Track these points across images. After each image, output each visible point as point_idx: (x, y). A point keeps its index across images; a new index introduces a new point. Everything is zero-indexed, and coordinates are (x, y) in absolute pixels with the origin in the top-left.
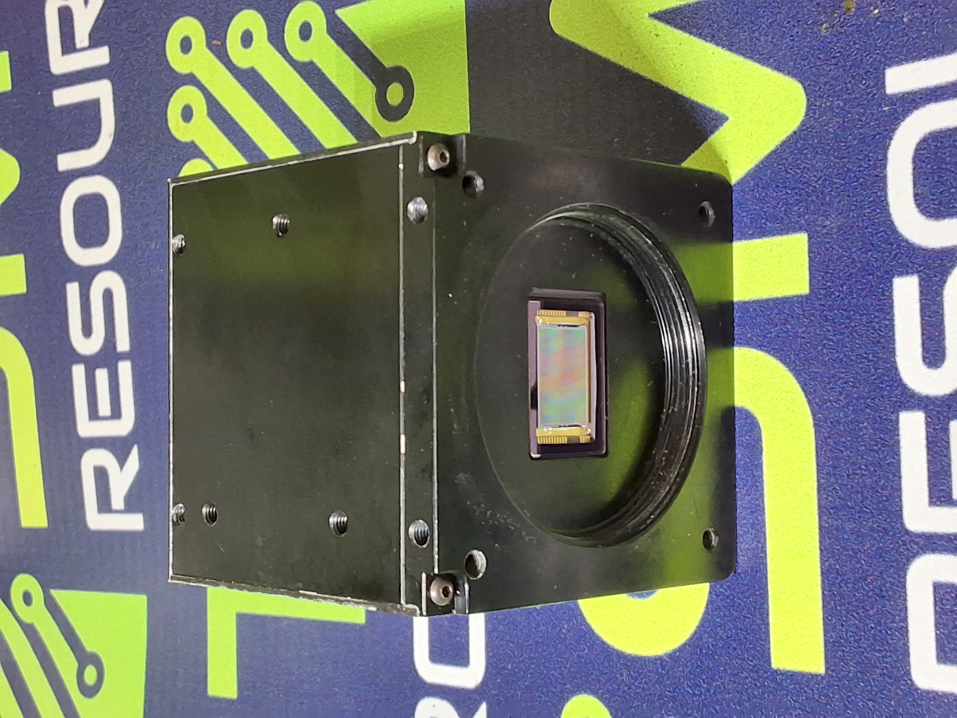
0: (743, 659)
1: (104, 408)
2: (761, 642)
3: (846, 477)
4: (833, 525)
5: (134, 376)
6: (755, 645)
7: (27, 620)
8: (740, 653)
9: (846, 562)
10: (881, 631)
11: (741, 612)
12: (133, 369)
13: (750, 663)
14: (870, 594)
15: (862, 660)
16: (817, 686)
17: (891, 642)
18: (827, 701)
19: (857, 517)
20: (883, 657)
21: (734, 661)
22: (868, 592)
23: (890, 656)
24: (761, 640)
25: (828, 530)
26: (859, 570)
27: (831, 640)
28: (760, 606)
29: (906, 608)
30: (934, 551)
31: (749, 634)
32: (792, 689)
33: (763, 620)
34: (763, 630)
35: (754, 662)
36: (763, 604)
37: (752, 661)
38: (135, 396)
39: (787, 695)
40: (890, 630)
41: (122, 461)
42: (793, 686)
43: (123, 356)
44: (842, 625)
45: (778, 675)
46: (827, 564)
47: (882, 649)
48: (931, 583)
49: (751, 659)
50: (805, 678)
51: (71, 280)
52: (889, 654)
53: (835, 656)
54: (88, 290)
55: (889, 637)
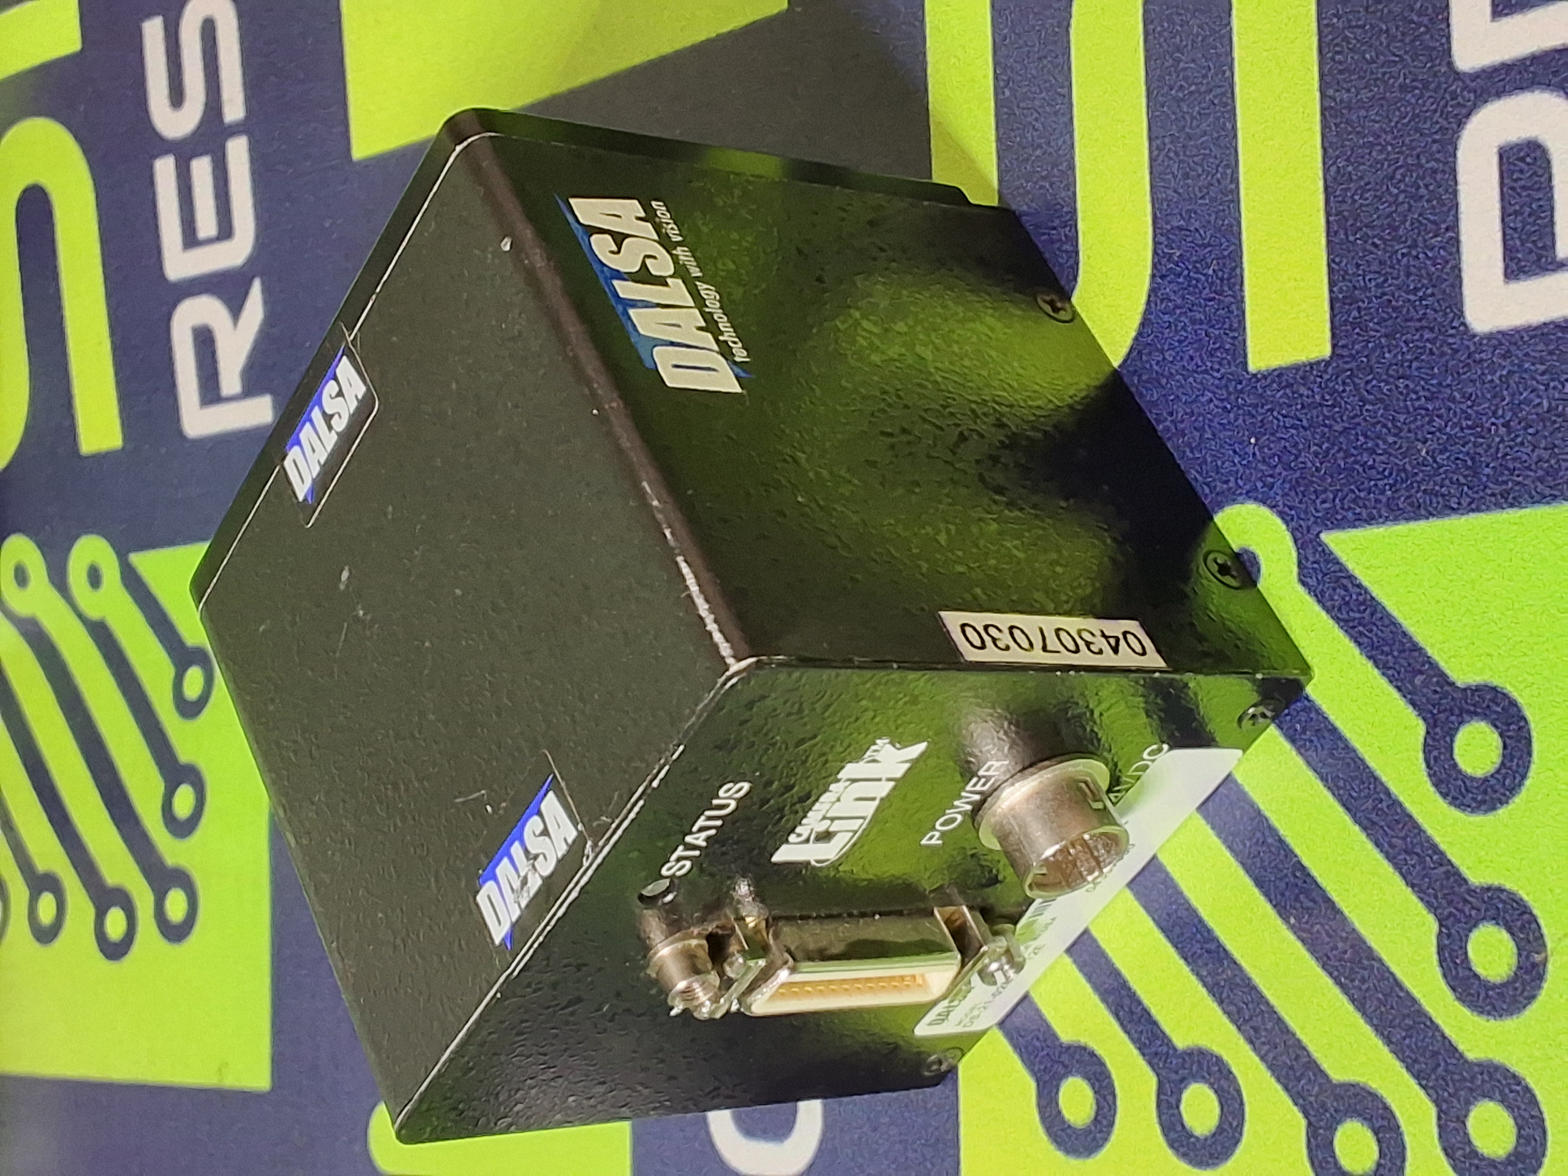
0: (1206, 372)
1: (207, 225)
2: (1231, 334)
3: (1363, 13)
4: (1342, 101)
5: (253, 161)
6: (1223, 342)
7: (93, 613)
8: (1200, 363)
9: (1363, 157)
10: (1417, 257)
11: (1201, 292)
12: (252, 150)
13: (1215, 374)
14: (1401, 198)
15: (1388, 313)
16: (1319, 380)
17: (1433, 269)
18: (1335, 399)
19: (1379, 76)
20: (1421, 299)
21: (1191, 380)
22: (1397, 196)
23: (1433, 295)
24: (1231, 330)
25: (1336, 111)
26: (1383, 165)
27: (1341, 296)
28: (1230, 274)
29: (1457, 204)
30: (1499, 94)
31: (1213, 326)
32: (1281, 397)
33: (1234, 297)
34: (1235, 313)
35: (1222, 371)
36: (1234, 269)
37: (1218, 371)
38: (255, 194)
39: (1271, 410)
40: (1432, 249)
41: (236, 309)
42: (1281, 392)
43: (234, 130)
44: (1358, 266)
45: (1258, 380)
46: (1333, 169)
47: (1419, 285)
48: (1495, 150)
49: (1216, 366)
50: (1300, 373)
51: (149, 15)
52: (1429, 291)
53: (1346, 320)
54: (177, 25)
55: (1428, 262)
